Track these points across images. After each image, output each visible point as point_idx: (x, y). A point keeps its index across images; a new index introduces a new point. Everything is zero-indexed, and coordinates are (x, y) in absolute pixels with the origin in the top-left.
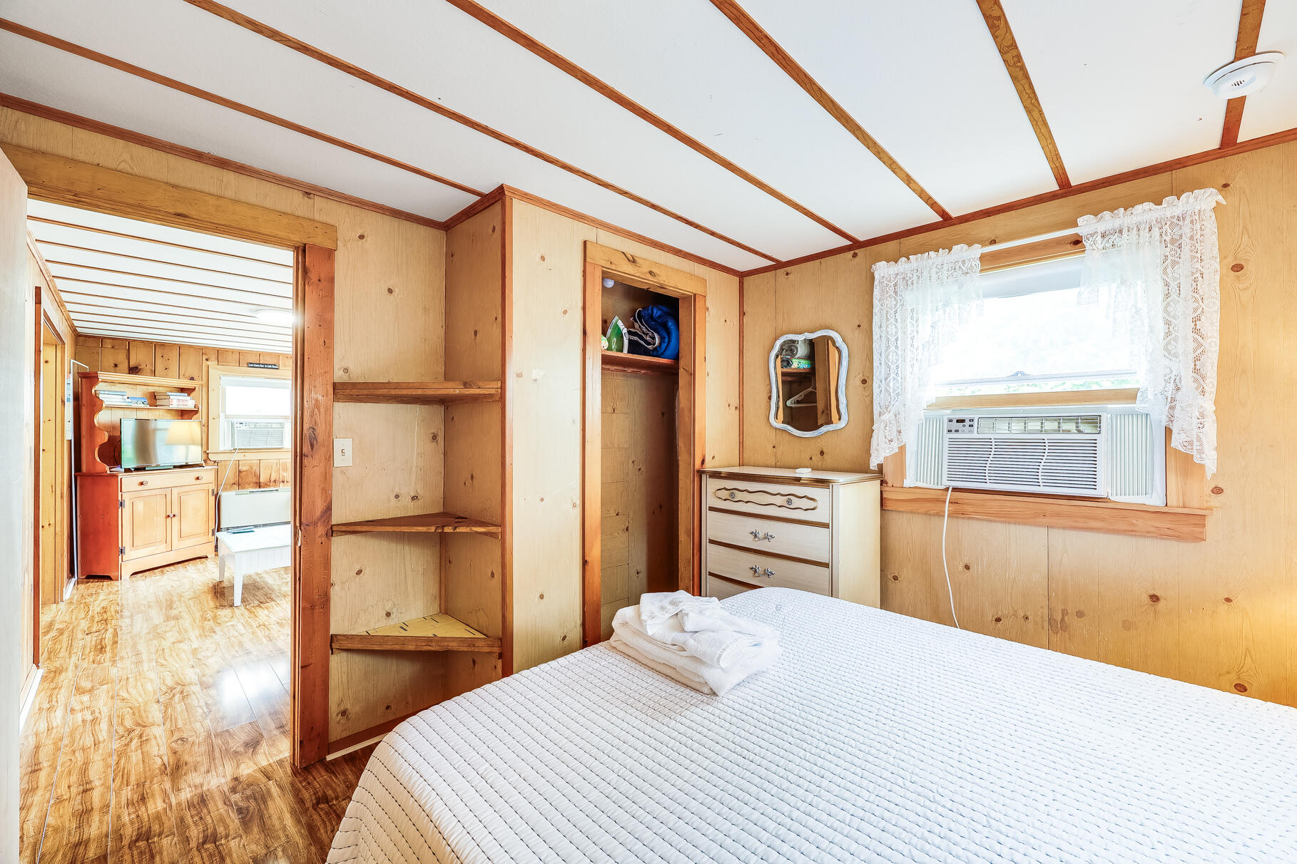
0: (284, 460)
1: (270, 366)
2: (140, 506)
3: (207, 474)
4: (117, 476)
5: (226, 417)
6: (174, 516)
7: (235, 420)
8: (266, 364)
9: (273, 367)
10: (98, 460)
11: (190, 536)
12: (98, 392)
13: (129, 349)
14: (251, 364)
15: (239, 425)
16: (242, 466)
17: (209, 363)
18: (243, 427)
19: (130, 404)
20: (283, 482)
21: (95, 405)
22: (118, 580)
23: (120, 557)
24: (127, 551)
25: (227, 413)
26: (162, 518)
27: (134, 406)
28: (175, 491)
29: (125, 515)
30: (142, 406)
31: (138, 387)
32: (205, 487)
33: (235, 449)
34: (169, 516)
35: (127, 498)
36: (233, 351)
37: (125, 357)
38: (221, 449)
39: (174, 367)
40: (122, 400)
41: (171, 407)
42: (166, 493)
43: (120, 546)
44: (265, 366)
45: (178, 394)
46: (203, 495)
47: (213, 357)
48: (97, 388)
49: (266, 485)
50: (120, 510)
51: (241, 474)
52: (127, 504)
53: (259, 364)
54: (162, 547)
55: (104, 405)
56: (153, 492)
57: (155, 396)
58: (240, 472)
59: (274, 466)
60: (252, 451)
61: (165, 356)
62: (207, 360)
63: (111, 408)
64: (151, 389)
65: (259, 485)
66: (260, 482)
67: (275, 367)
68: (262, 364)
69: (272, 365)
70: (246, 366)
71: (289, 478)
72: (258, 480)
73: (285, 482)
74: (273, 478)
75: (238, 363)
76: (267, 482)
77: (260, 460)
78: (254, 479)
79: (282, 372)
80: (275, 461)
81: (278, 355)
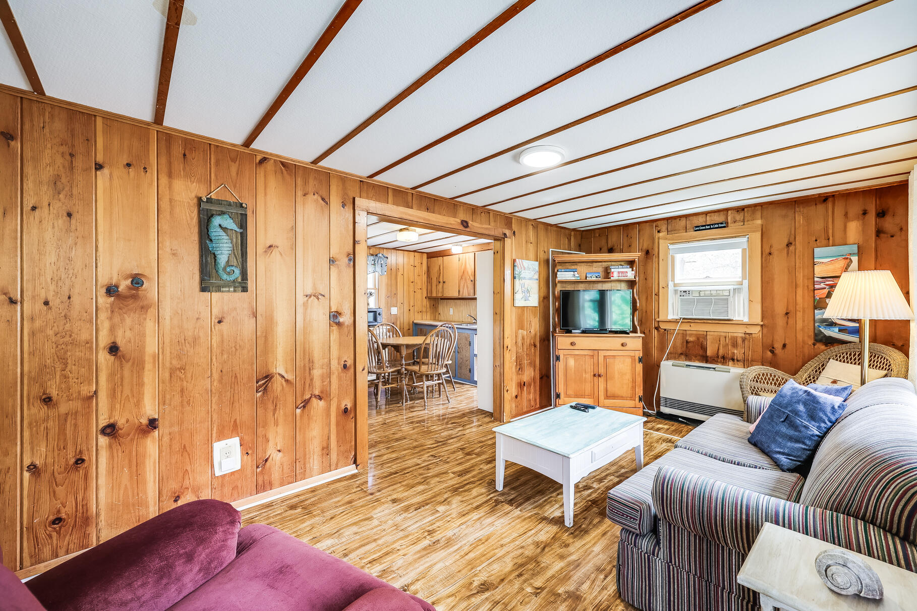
0: (732, 334)
1: (716, 226)
2: (571, 362)
5: (675, 285)
6: (601, 376)
8: (712, 225)
9: (720, 225)
11: (615, 397)
13: (608, 235)
14: (696, 227)
15: (682, 293)
16: (690, 336)
17: (660, 235)
18: (687, 296)
20: (733, 360)
23: (557, 400)
25: (675, 282)
26: (589, 376)
28: (602, 354)
29: (561, 367)
31: (594, 264)
32: (632, 354)
33: (683, 319)
34: (595, 375)
35: (562, 354)
36: (681, 218)
37: (605, 241)
38: (671, 317)
39: (635, 243)
40: (573, 276)
42: (593, 354)
43: (557, 392)
44: (711, 227)
47: (664, 227)
49: (715, 360)
50: (557, 363)
51: (690, 345)
52: (563, 359)
53: (705, 226)
54: (591, 401)
56: (582, 352)
58: (687, 342)
59: (722, 339)
61: (629, 235)
62: (659, 232)
65: (705, 359)
66: (707, 357)
67: (723, 225)
68: (708, 225)
69: (718, 224)
70: (692, 230)
71: (740, 357)
72: (704, 354)
73: (736, 361)
74: (721, 352)
75: (685, 229)
76: (718, 357)
77: (707, 331)
78: (701, 352)
79: (732, 227)
80: (724, 334)
81: (727, 210)
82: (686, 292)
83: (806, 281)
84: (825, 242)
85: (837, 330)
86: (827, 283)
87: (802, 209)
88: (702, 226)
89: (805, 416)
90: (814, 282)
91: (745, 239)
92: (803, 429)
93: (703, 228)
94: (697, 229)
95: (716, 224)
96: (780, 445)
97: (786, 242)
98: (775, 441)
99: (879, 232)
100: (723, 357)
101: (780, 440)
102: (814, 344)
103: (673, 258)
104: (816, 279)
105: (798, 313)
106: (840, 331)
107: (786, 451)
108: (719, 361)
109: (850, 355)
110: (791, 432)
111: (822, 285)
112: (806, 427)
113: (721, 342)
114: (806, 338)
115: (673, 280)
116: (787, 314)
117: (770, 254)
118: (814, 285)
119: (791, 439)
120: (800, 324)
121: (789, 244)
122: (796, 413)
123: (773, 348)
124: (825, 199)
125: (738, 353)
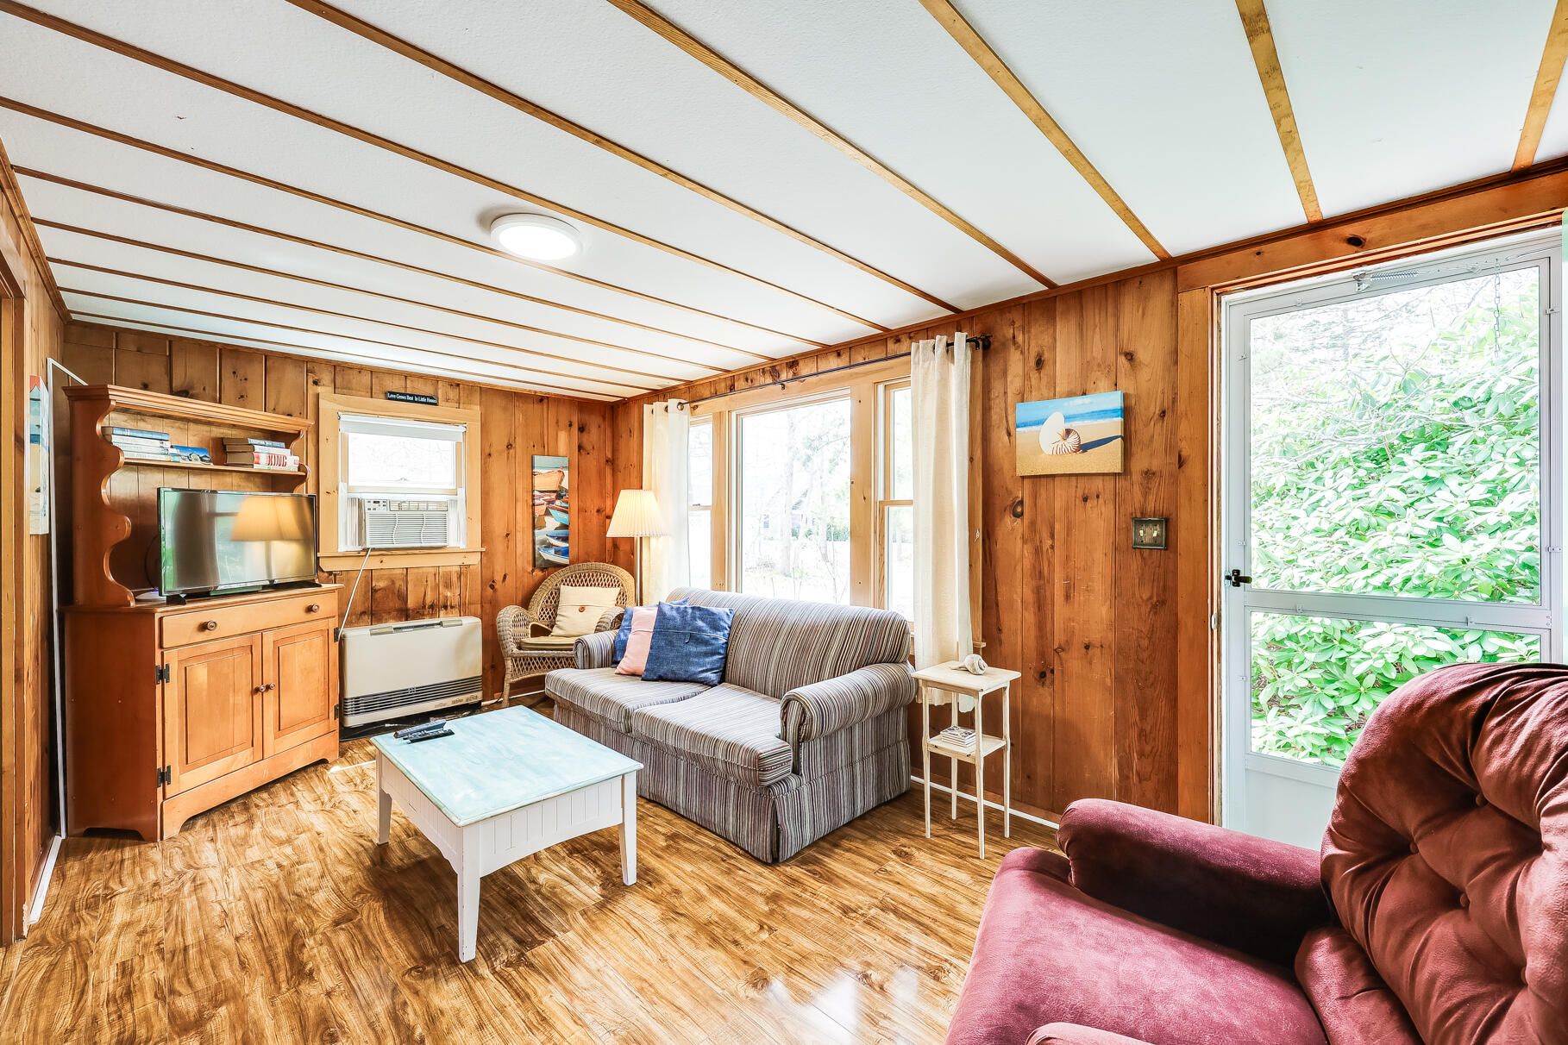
0: (444, 569)
1: (423, 400)
2: (200, 674)
3: (326, 601)
4: (153, 615)
5: (350, 490)
6: (268, 688)
7: (365, 496)
8: (417, 396)
9: (428, 400)
10: (111, 578)
11: (296, 725)
12: (108, 431)
13: (170, 355)
14: (391, 393)
15: (372, 505)
16: (378, 580)
17: (320, 389)
18: (381, 510)
19: (177, 459)
20: (445, 607)
21: (105, 458)
22: (154, 840)
23: (160, 790)
24: (174, 774)
25: (350, 484)
26: (242, 698)
27: (186, 463)
28: (269, 638)
29: (170, 696)
30: (199, 464)
31: (192, 426)
32: (322, 625)
33: (366, 550)
34: (257, 690)
35: (172, 660)
36: (361, 369)
37: (163, 370)
38: (342, 549)
39: (257, 392)
40: (160, 450)
41: (256, 468)
42: (251, 642)
43: (159, 765)
44: (415, 398)
45: (268, 443)
46: (318, 641)
47: (326, 377)
48: (105, 422)
49: (419, 613)
50: (159, 688)
51: (378, 595)
52: (174, 672)
53: (404, 395)
54: (245, 756)
55: (122, 460)
56: (226, 644)
57: (225, 447)
58: (374, 591)
59: (431, 579)
60: (394, 552)
61: (240, 373)
62: (316, 383)
63: (137, 466)
64: (218, 432)
65: (405, 614)
66: (407, 610)
67: (431, 401)
68: (410, 395)
69: (426, 397)
70: (383, 396)
71: (456, 601)
72: (403, 606)
73: (449, 608)
74: (429, 600)
75: (369, 391)
76: (424, 607)
77: (407, 569)
78: (398, 605)
79: (444, 409)
80: (432, 570)
81: (436, 380)
82: (378, 502)
83: (525, 494)
84: (541, 449)
85: (552, 551)
86: (546, 498)
87: (521, 405)
88: (401, 394)
89: (708, 629)
90: (533, 496)
91: (461, 429)
92: (713, 642)
93: (403, 397)
94: (392, 396)
95: (423, 396)
96: (698, 664)
97: (506, 443)
98: (690, 663)
99: (580, 448)
100: (432, 607)
101: (696, 660)
102: (533, 571)
103: (346, 440)
104: (536, 493)
105: (518, 534)
106: (556, 552)
107: (709, 667)
108: (426, 613)
109: (576, 577)
110: (703, 649)
111: (541, 501)
112: (716, 639)
113: (429, 582)
114: (526, 564)
115: (346, 480)
116: (508, 535)
117: (490, 455)
118: (533, 499)
119: (706, 654)
120: (519, 551)
121: (509, 446)
122: (700, 630)
123: (494, 581)
124: (542, 399)
125: (452, 595)
